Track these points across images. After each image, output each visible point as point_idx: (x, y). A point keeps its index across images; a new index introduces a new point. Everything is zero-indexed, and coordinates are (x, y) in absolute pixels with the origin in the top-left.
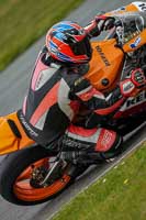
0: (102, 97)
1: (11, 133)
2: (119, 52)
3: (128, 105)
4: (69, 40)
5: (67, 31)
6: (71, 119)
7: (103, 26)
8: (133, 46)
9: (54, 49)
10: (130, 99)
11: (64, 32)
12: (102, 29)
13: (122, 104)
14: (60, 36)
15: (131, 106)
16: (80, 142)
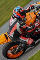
2: (35, 15)
3: (38, 30)
4: (19, 12)
5: (19, 9)
7: (31, 8)
9: (15, 14)
10: (38, 29)
11: (18, 9)
12: (31, 10)
16: (23, 41)
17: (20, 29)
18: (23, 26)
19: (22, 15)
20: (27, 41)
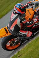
0: (29, 23)
1: (5, 32)
5: (20, 6)
6: (21, 28)
8: (37, 10)
12: (29, 6)
13: (34, 25)
14: (18, 7)
15: (36, 25)
16: (23, 34)
17: (20, 24)
18: (23, 21)
19: (22, 11)
20: (27, 34)
